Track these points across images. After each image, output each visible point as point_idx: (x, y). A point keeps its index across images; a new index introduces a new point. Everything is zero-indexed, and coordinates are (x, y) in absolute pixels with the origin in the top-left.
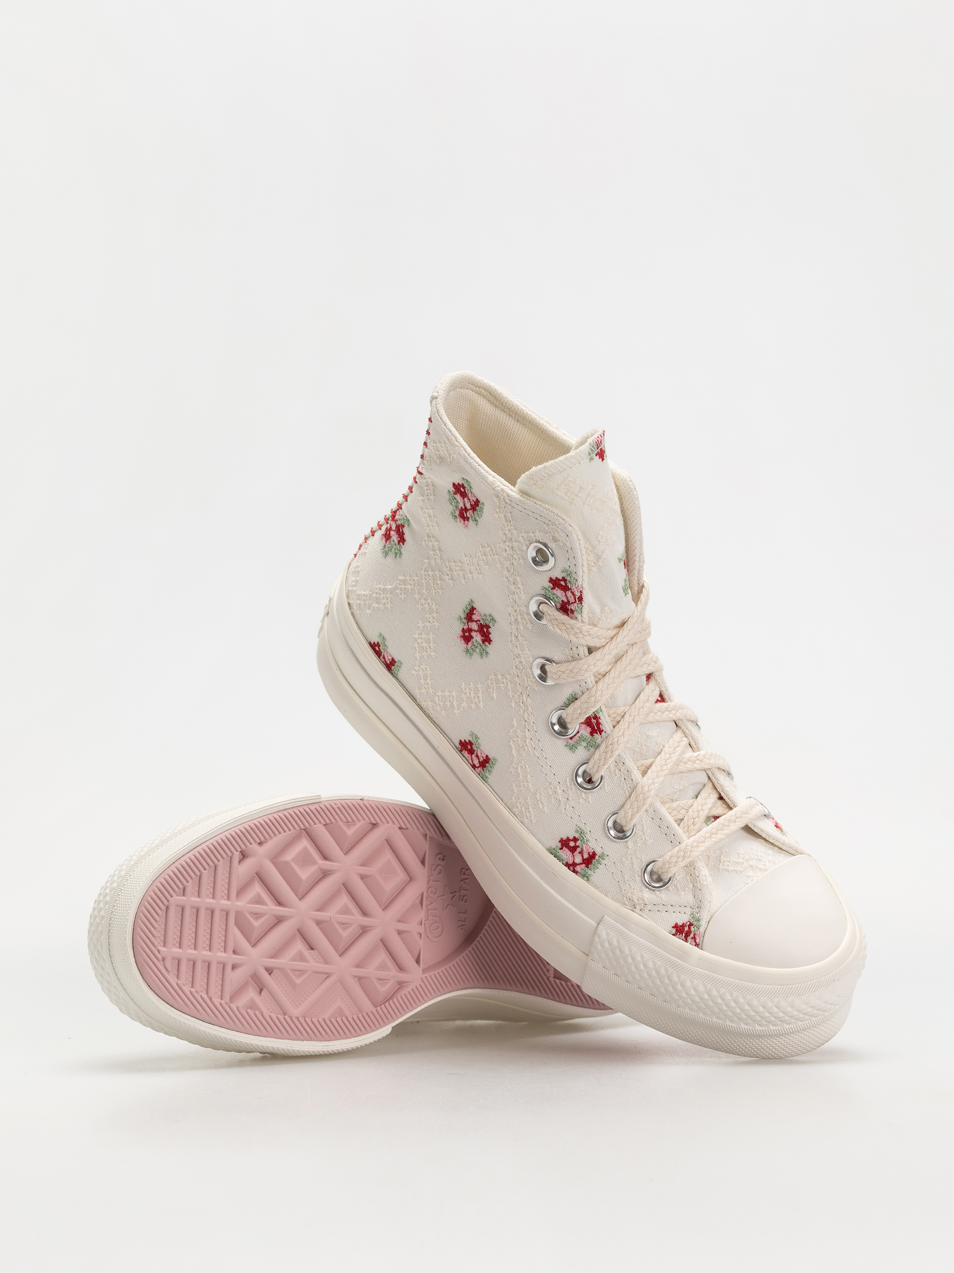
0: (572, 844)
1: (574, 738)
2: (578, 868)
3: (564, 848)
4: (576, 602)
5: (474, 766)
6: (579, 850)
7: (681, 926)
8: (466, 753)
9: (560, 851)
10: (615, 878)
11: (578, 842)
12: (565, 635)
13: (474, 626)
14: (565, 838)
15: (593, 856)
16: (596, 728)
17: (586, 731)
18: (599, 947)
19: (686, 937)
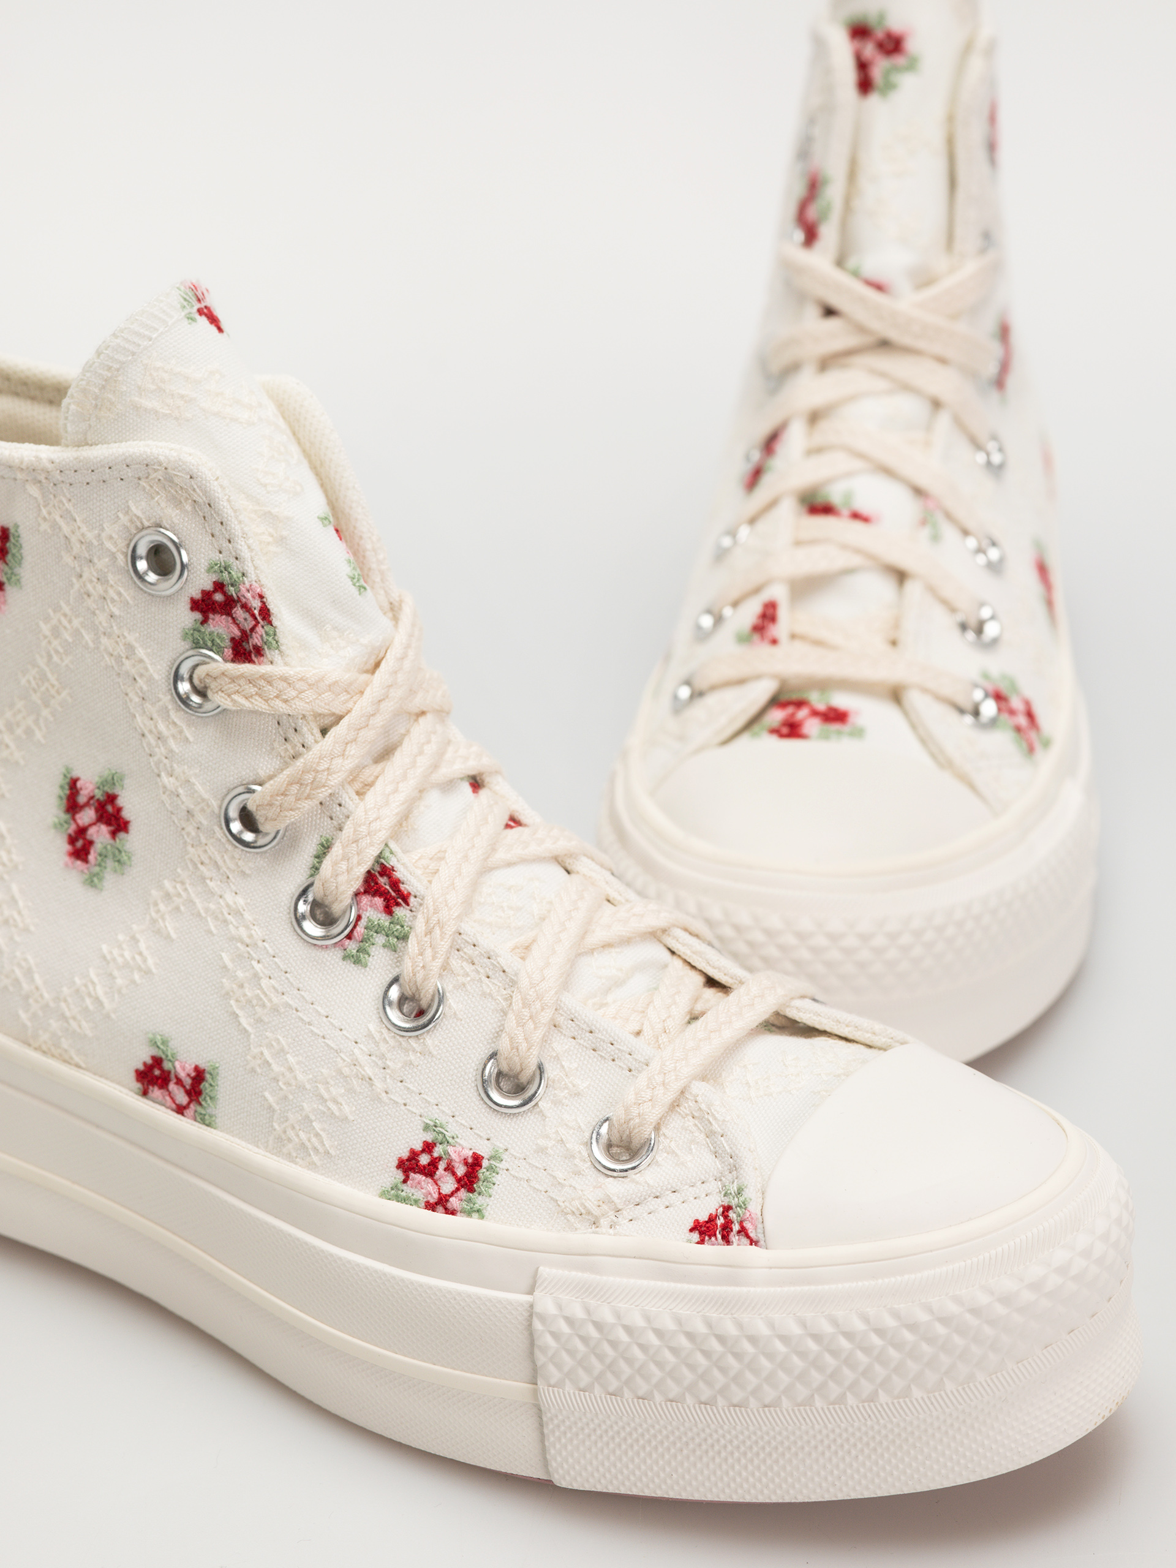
0: (424, 1160)
1: (355, 933)
2: (454, 1202)
3: (412, 1175)
4: (258, 623)
5: (180, 1110)
6: (442, 1166)
7: (707, 1222)
8: (156, 1092)
9: (404, 1187)
10: (537, 1186)
11: (436, 1149)
12: (259, 704)
13: (87, 816)
14: (405, 1155)
15: (475, 1163)
16: (393, 894)
17: (373, 910)
18: (549, 1340)
19: (726, 1239)
